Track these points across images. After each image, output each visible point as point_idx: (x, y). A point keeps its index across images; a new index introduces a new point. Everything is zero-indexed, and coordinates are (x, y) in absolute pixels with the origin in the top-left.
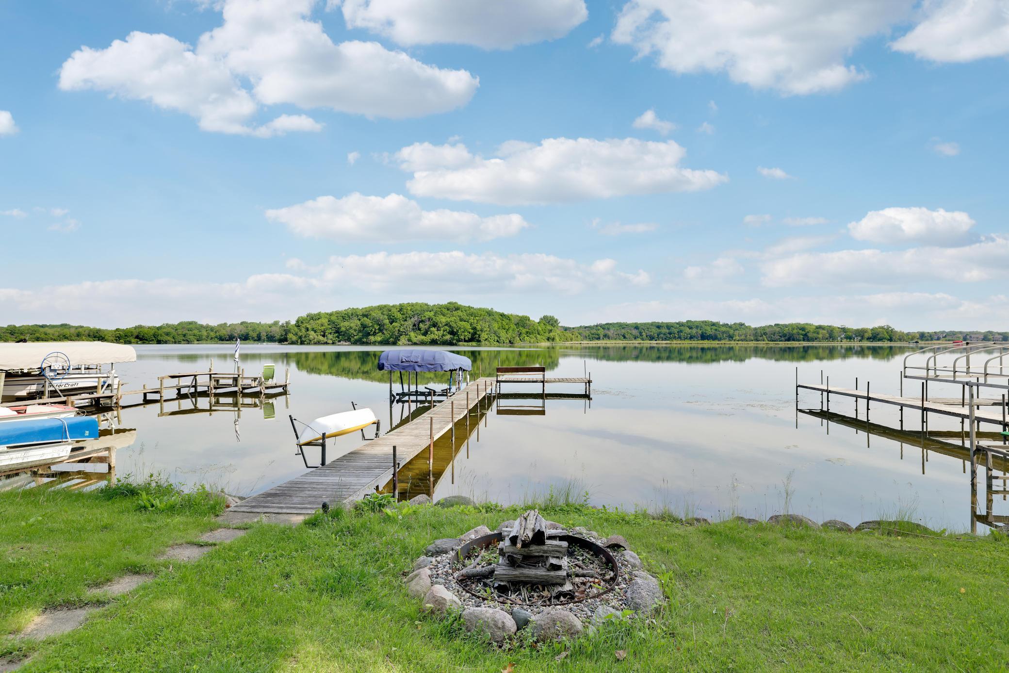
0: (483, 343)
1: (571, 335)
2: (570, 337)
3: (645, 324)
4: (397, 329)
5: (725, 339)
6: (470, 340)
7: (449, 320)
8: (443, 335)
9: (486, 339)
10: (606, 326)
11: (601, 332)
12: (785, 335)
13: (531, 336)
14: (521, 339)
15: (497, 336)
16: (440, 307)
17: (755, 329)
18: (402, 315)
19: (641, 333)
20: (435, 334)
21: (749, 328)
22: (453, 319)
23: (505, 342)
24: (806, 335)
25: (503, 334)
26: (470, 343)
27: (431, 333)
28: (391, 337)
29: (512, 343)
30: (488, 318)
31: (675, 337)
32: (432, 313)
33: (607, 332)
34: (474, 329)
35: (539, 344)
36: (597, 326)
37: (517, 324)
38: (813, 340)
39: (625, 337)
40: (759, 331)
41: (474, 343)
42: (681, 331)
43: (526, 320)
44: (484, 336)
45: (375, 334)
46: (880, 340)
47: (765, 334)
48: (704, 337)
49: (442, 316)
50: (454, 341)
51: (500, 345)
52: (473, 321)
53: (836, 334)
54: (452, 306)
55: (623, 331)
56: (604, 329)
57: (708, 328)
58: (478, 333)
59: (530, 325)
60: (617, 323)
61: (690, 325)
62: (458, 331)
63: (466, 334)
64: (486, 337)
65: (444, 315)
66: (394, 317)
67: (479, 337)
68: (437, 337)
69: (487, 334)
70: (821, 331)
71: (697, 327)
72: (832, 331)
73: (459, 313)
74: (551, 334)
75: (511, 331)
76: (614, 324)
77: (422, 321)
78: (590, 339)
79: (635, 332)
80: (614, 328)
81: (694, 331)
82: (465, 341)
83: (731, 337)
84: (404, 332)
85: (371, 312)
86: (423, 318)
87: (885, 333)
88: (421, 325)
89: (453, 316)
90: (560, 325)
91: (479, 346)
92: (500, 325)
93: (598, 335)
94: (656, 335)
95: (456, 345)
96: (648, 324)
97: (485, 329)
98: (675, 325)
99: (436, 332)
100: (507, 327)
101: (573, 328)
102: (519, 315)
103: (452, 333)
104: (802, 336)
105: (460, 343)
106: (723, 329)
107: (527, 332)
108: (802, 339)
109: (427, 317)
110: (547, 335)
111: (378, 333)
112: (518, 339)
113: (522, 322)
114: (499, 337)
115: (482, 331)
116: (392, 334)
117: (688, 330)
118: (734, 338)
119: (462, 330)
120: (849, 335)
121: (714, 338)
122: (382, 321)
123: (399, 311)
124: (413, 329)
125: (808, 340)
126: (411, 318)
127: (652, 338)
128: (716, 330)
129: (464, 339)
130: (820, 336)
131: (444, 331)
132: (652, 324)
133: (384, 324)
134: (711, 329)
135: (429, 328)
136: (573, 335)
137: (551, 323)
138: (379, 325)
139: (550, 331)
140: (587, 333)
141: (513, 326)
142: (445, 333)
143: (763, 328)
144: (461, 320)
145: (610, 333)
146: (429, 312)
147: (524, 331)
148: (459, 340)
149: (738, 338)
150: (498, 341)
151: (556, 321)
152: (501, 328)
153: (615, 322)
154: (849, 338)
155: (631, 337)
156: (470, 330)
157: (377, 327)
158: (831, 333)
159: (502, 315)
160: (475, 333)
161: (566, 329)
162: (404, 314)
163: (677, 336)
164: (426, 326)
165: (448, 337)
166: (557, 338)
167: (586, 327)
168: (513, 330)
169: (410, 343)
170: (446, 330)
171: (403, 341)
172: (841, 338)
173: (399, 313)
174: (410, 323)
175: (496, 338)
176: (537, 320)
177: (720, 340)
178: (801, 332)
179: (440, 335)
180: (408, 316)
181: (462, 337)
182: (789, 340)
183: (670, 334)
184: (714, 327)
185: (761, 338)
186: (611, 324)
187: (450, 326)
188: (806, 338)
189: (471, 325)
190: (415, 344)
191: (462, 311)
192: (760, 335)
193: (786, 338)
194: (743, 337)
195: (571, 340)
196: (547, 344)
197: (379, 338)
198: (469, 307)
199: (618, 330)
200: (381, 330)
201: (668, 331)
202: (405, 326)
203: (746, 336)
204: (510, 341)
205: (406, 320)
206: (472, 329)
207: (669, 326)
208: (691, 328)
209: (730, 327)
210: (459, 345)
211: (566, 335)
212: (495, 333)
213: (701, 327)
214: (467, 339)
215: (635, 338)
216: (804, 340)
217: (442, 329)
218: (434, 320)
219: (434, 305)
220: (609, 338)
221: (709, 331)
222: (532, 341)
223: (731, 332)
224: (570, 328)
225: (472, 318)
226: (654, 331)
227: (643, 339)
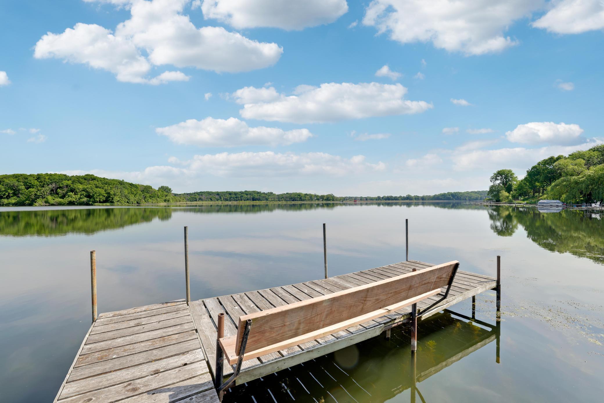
0: (116, 203)
1: (179, 198)
2: (179, 199)
3: (223, 192)
4: (33, 193)
5: (264, 200)
6: (104, 202)
7: (85, 187)
8: (80, 198)
9: (118, 201)
10: (200, 194)
11: (198, 197)
12: (292, 198)
13: (153, 198)
14: (145, 201)
15: (127, 199)
16: (78, 177)
17: (278, 195)
18: (39, 182)
19: (220, 197)
20: (73, 197)
21: (275, 195)
22: (89, 186)
23: (134, 202)
24: (300, 198)
25: (132, 198)
26: (105, 204)
27: (69, 197)
28: (26, 200)
29: (139, 204)
30: (119, 186)
31: (239, 199)
32: (70, 182)
33: (201, 197)
34: (109, 193)
35: (159, 204)
36: (194, 193)
37: (143, 191)
38: (304, 200)
39: (211, 200)
40: (280, 196)
41: (108, 204)
42: (242, 196)
43: (149, 188)
44: (116, 198)
45: (8, 197)
46: (329, 200)
47: (283, 198)
48: (254, 199)
49: (79, 184)
50: (91, 203)
51: (130, 205)
52: (107, 188)
53: (313, 197)
54: (89, 177)
55: (210, 196)
56: (199, 195)
57: (256, 195)
58: (111, 196)
59: (152, 192)
60: (207, 192)
61: (247, 193)
62: (94, 195)
63: (101, 197)
64: (118, 199)
65: (81, 183)
66: (31, 184)
67: (112, 199)
68: (74, 200)
69: (119, 197)
70: (307, 196)
71: (250, 194)
72: (311, 196)
73: (95, 182)
74: (167, 197)
75: (138, 195)
76: (205, 192)
77: (60, 188)
78: (191, 201)
79: (217, 197)
80: (205, 195)
81: (249, 196)
82: (100, 202)
83: (267, 199)
84: (41, 195)
85: (5, 179)
86: (61, 185)
87: (331, 197)
88: (59, 190)
89: (90, 184)
90: (172, 192)
91: (113, 205)
92: (130, 191)
93: (195, 198)
94: (229, 198)
95: (92, 205)
96: (224, 192)
97: (118, 194)
98: (239, 193)
99: (74, 196)
100: (135, 193)
101: (180, 194)
102: (144, 185)
103: (88, 196)
104: (299, 199)
105: (96, 204)
106: (263, 195)
107: (150, 196)
108: (299, 200)
109: (65, 184)
110: (164, 198)
111: (12, 197)
112: (144, 200)
113: (147, 189)
114: (129, 200)
115: (115, 195)
116: (28, 198)
117: (246, 196)
118: (269, 200)
119: (97, 194)
120: (318, 198)
121: (259, 200)
122: (17, 187)
123: (36, 180)
124: (51, 194)
125: (302, 201)
126: (49, 185)
127: (226, 200)
128: (260, 196)
129: (100, 201)
130: (307, 199)
131: (81, 195)
132: (227, 192)
133: (19, 190)
134: (257, 195)
135: (67, 193)
136: (180, 198)
137: (166, 191)
138: (14, 190)
139: (166, 196)
140: (189, 197)
141: (140, 192)
142: (82, 196)
143: (282, 195)
144: (97, 187)
145: (203, 197)
146: (67, 181)
147: (148, 195)
148: (95, 202)
149: (270, 200)
150: (127, 202)
151: (170, 190)
152: (130, 193)
153: (206, 191)
154: (318, 199)
155: (215, 199)
156: (105, 195)
157: (11, 192)
158: (311, 197)
159: (131, 185)
160: (109, 197)
161: (175, 195)
162: (41, 182)
163: (240, 199)
164: (64, 191)
165: (85, 199)
166: (171, 200)
167: (188, 194)
168: (140, 195)
169: (47, 204)
170: (83, 194)
171: (40, 202)
172: (315, 200)
173: (36, 181)
174: (47, 189)
175: (126, 200)
176: (157, 189)
177: (262, 200)
178: (298, 196)
179: (77, 198)
180: (46, 183)
181: (98, 200)
182: (293, 201)
183: (236, 198)
184: (258, 194)
185: (281, 200)
186: (203, 192)
187: (87, 192)
188: (301, 199)
189: (105, 191)
190: (53, 205)
191: (98, 181)
192: (281, 198)
193: (292, 199)
194: (273, 199)
195: (180, 201)
196: (163, 204)
197: (13, 200)
198: (104, 178)
199: (207, 195)
200: (15, 194)
201: (235, 196)
202: (42, 191)
203: (274, 199)
204: (137, 202)
205: (43, 187)
206: (106, 194)
207: (236, 193)
208: (247, 195)
209: (266, 194)
210: (95, 205)
211: (176, 198)
212: (126, 196)
213: (252, 194)
214: (102, 200)
215: (217, 200)
216: (300, 201)
217: (79, 193)
218: (72, 186)
219: (73, 176)
220: (202, 200)
221: (256, 196)
222: (154, 202)
223: (267, 197)
224: (178, 194)
225: (107, 186)
226: (228, 196)
227: (221, 201)
